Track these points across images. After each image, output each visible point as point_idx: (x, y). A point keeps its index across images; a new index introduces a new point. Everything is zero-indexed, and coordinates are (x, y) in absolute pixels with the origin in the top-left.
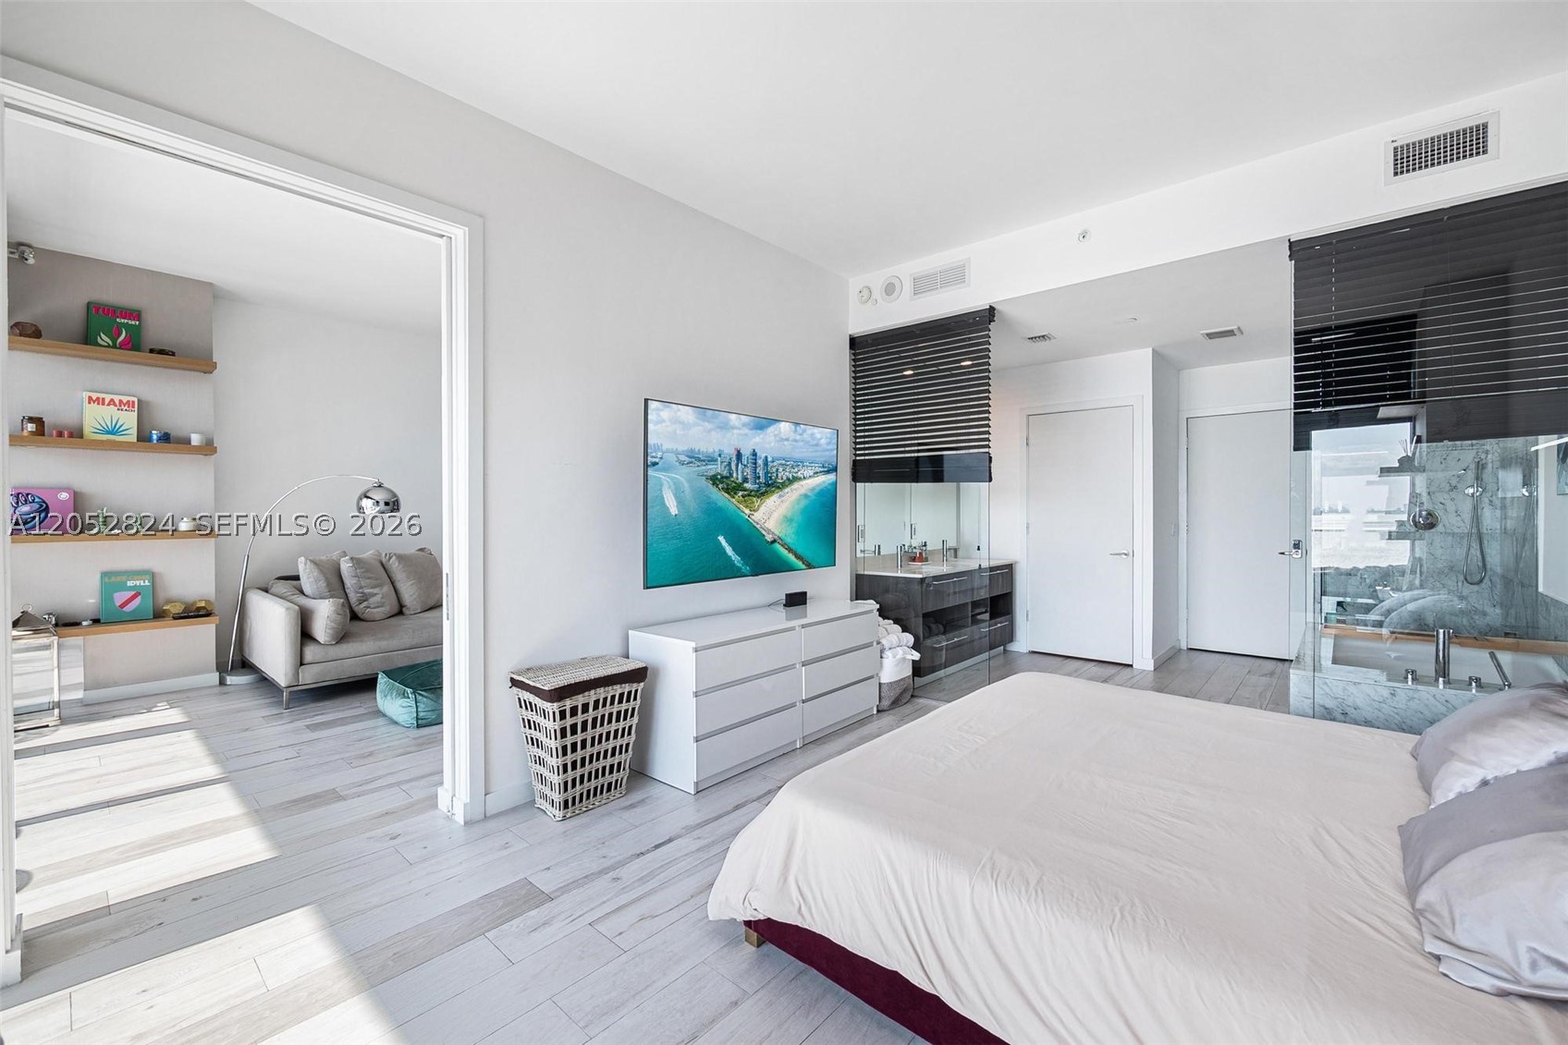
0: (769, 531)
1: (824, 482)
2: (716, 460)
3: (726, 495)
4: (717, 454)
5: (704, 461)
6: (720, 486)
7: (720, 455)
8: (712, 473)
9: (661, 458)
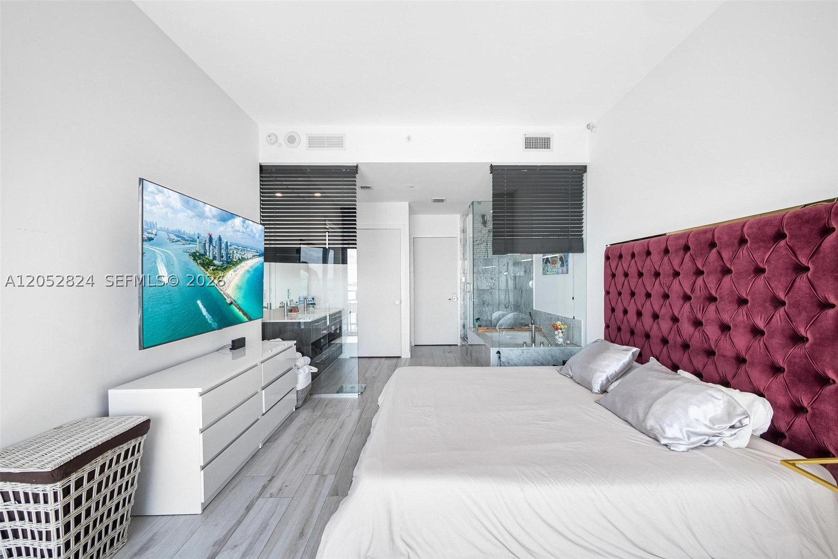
0: (229, 296)
1: (257, 262)
2: (196, 241)
3: (202, 268)
4: (196, 236)
5: (187, 240)
6: (198, 261)
7: (198, 237)
8: (193, 251)
9: (156, 235)
